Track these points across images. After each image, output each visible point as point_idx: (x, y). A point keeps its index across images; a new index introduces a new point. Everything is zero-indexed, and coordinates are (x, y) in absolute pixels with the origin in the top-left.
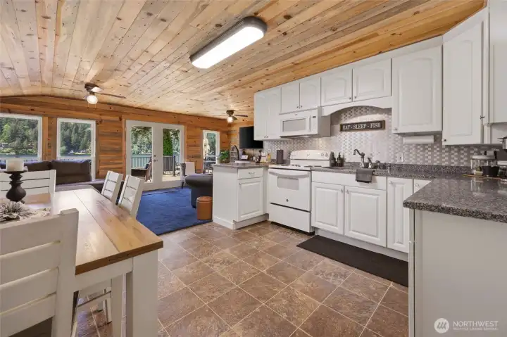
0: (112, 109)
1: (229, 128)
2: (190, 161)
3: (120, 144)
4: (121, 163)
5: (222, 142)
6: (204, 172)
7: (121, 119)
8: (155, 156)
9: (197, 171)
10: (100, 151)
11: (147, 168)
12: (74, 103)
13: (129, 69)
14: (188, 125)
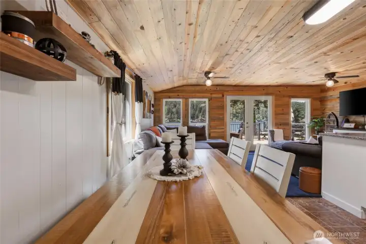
0: (218, 89)
1: (323, 95)
2: (278, 128)
3: (223, 114)
4: (223, 129)
5: (313, 110)
6: (293, 140)
7: (223, 96)
8: (247, 123)
9: (285, 138)
10: (211, 119)
11: (239, 132)
12: (198, 88)
13: (237, 51)
14: (276, 96)
